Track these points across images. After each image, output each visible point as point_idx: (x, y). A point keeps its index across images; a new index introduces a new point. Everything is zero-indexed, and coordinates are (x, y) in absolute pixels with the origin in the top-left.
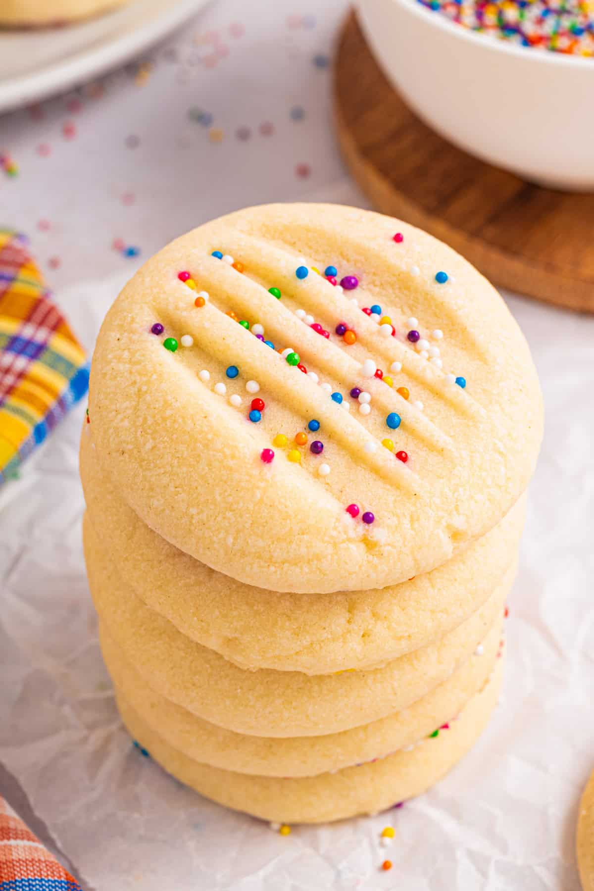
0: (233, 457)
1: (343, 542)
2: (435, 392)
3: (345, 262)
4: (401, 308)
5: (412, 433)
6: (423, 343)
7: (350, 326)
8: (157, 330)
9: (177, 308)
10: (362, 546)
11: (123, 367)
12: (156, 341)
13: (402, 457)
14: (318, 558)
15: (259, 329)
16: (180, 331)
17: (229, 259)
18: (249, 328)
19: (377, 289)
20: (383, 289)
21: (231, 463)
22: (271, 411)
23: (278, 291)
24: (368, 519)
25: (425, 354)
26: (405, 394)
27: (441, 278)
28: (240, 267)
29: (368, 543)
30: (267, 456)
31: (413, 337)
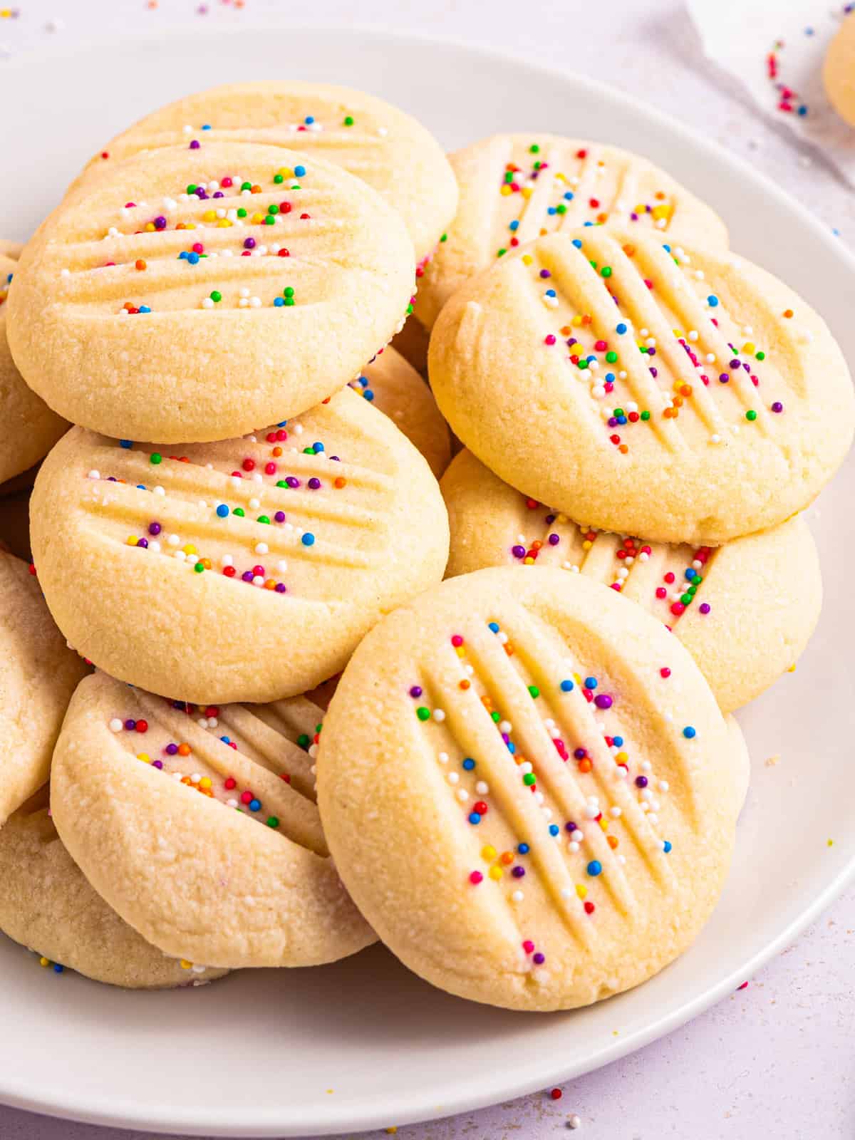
0: (446, 865)
1: (509, 972)
2: (642, 852)
3: (607, 676)
4: (641, 744)
5: (606, 886)
6: (647, 792)
7: (590, 755)
8: (415, 693)
9: (442, 681)
10: (523, 979)
12: (411, 705)
13: (589, 908)
14: (482, 978)
15: (507, 727)
16: (437, 702)
17: (503, 636)
18: (498, 722)
19: (626, 716)
20: (632, 718)
21: (442, 869)
22: (491, 819)
23: (538, 690)
24: (539, 959)
25: (645, 805)
26: (613, 844)
27: (689, 733)
28: (510, 649)
29: (529, 980)
30: (476, 878)
31: (641, 783)
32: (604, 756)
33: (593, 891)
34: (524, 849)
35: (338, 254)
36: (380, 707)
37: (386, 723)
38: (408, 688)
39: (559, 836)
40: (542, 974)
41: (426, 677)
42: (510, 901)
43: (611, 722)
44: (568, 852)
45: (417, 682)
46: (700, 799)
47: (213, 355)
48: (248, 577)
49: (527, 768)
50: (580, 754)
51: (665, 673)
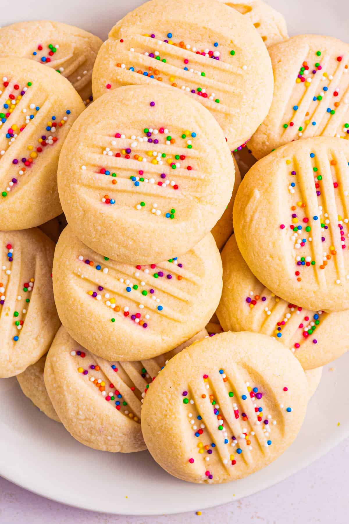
0: (181, 456)
3: (262, 388)
5: (243, 456)
6: (267, 425)
7: (247, 415)
8: (185, 394)
9: (196, 392)
11: (166, 401)
12: (182, 398)
13: (234, 462)
15: (217, 407)
16: (192, 397)
17: (224, 376)
18: (214, 405)
19: (266, 400)
20: (268, 400)
22: (203, 436)
23: (233, 393)
24: (211, 477)
25: (265, 430)
26: (248, 443)
27: (289, 410)
28: (226, 380)
30: (191, 461)
31: (266, 422)
32: (253, 415)
33: (237, 457)
34: (213, 445)
35: (198, 195)
36: (170, 397)
37: (171, 404)
38: (182, 392)
39: (228, 443)
41: (189, 388)
43: (260, 403)
44: (230, 446)
45: (185, 389)
46: (286, 429)
47: (135, 241)
48: (133, 317)
49: (222, 422)
50: (244, 415)
51: (285, 389)
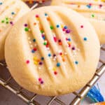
1: (35, 84)
2: (70, 63)
5: (60, 69)
8: (26, 25)
12: (24, 27)
13: (56, 73)
15: (44, 34)
16: (29, 27)
18: (42, 33)
19: (72, 35)
21: (21, 60)
22: (36, 52)
24: (42, 83)
25: (73, 53)
26: (64, 60)
27: (85, 39)
28: (48, 19)
29: (40, 87)
30: (28, 62)
31: (73, 49)
32: (65, 43)
33: (57, 70)
34: (43, 59)
38: (24, 24)
39: (51, 57)
40: (42, 86)
42: (38, 70)
43: (69, 36)
44: (53, 61)
45: (26, 23)
49: (46, 42)
50: (60, 41)
51: (82, 27)
